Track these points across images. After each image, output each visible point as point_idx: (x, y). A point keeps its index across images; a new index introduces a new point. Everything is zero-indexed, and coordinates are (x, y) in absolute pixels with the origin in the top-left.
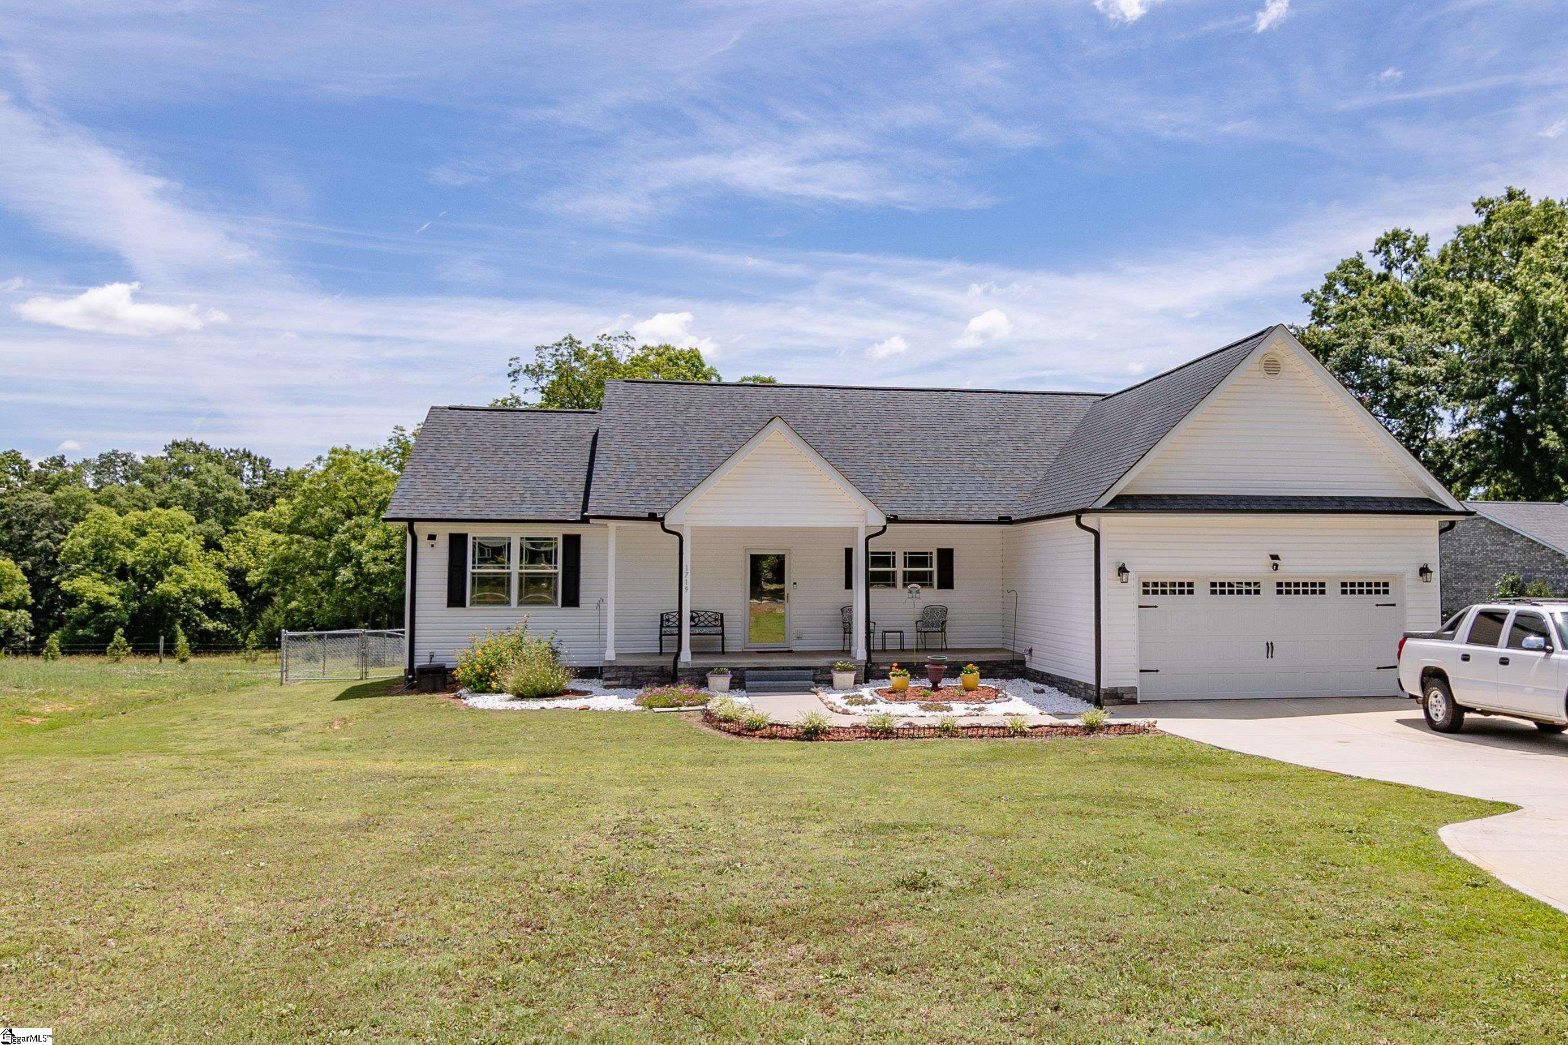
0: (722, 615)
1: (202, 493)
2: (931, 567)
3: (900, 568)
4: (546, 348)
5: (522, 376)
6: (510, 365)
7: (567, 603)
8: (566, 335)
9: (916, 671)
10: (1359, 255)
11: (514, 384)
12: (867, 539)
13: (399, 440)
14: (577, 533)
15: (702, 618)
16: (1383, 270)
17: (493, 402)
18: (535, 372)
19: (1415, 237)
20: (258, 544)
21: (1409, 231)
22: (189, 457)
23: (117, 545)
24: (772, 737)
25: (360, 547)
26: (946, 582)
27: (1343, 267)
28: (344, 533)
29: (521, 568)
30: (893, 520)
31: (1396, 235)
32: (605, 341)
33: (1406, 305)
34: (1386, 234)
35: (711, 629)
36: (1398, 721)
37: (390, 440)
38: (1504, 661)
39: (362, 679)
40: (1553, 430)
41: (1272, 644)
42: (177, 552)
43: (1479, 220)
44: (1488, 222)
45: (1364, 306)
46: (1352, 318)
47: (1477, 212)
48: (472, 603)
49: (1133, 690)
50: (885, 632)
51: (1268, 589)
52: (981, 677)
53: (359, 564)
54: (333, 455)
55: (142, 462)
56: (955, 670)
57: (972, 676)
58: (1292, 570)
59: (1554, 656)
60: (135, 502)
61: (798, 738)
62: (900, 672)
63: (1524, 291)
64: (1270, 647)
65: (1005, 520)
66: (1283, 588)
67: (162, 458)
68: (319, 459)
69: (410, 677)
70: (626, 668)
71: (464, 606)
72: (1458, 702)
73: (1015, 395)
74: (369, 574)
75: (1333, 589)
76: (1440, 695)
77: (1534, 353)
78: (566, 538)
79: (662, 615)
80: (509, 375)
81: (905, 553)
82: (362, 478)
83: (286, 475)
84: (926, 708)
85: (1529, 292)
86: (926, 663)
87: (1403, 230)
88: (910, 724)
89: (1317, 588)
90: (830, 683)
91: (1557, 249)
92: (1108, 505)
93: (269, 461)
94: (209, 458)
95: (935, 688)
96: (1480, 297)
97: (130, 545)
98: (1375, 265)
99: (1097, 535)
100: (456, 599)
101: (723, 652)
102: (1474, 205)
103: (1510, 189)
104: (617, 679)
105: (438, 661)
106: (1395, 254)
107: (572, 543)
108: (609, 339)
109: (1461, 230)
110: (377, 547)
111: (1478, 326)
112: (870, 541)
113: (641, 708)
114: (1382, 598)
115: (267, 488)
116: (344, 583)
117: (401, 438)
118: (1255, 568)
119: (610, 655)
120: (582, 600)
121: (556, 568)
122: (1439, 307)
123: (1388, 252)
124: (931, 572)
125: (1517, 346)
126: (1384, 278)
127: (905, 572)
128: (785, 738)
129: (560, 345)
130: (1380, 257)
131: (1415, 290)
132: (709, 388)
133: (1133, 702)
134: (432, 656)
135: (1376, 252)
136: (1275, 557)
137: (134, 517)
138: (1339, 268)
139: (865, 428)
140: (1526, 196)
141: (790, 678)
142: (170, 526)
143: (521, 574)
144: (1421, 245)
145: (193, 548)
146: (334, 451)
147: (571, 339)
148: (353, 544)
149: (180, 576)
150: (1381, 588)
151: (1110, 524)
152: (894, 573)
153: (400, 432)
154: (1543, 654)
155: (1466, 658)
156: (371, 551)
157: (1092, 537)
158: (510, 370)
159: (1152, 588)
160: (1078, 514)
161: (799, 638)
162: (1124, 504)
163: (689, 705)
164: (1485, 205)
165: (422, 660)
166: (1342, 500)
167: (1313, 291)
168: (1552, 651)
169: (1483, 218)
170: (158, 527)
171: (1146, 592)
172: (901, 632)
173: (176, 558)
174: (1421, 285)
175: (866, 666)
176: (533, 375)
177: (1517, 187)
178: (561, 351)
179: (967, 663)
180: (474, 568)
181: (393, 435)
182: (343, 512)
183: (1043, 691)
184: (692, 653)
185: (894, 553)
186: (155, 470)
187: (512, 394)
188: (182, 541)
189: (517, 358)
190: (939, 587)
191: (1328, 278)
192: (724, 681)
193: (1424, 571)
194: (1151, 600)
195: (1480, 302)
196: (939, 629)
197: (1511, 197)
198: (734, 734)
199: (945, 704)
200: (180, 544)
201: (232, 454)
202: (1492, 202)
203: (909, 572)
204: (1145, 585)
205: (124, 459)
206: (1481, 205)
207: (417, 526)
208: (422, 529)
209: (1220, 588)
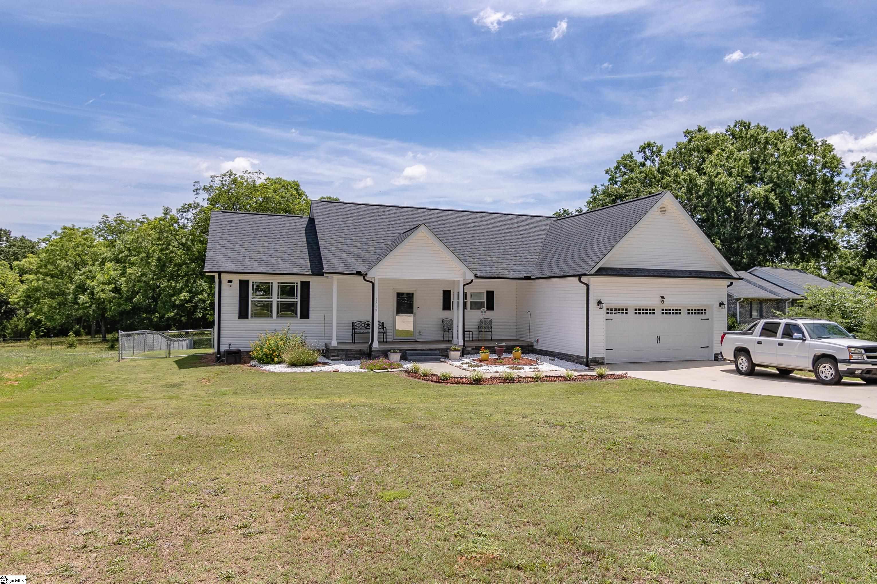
0: (383, 323)
2: (484, 299)
3: (469, 300)
4: (217, 177)
5: (201, 192)
6: (194, 185)
7: (302, 317)
8: (229, 170)
9: (492, 350)
10: (631, 152)
11: (196, 196)
12: (464, 285)
13: (105, 223)
14: (307, 280)
16: (642, 160)
17: (183, 205)
18: (208, 189)
19: (657, 146)
20: (6, 280)
21: (654, 143)
24: (457, 383)
25: (93, 283)
26: (490, 307)
27: (623, 158)
28: (81, 275)
29: (278, 298)
30: (476, 277)
31: (649, 145)
32: (247, 174)
33: (655, 178)
34: (645, 144)
36: (721, 371)
37: (100, 223)
38: (781, 344)
39: (167, 357)
40: (718, 239)
43: (685, 140)
44: (690, 141)
45: (637, 177)
46: (631, 183)
47: (685, 136)
48: (252, 317)
49: (603, 358)
51: (658, 312)
52: (523, 353)
53: (92, 293)
54: (64, 230)
56: (509, 350)
57: (518, 352)
58: (669, 303)
59: (806, 342)
61: (471, 384)
62: (485, 351)
63: (709, 175)
64: (659, 338)
65: (528, 278)
66: (665, 312)
68: (55, 232)
69: (218, 356)
70: (343, 350)
71: (247, 318)
72: (754, 362)
73: (514, 216)
74: (100, 299)
75: (684, 312)
76: (744, 359)
78: (302, 283)
79: (353, 323)
80: (194, 191)
81: (472, 293)
82: (85, 244)
83: (21, 240)
85: (712, 176)
87: (652, 142)
88: (518, 376)
89: (677, 311)
90: (447, 357)
91: (723, 156)
92: (596, 272)
93: (10, 232)
95: (500, 359)
96: (690, 176)
98: (639, 158)
99: (588, 286)
100: (243, 314)
101: (386, 342)
102: (684, 133)
103: (699, 126)
104: (338, 356)
105: (234, 347)
106: (648, 153)
107: (306, 286)
108: (250, 173)
109: (678, 144)
110: (104, 283)
111: (689, 191)
112: (465, 287)
113: (366, 370)
114: (703, 316)
115: (10, 248)
116: (83, 304)
117: (107, 221)
118: (653, 302)
119: (335, 344)
120: (310, 315)
121: (297, 298)
122: (670, 180)
123: (645, 152)
124: (484, 302)
125: (705, 200)
126: (643, 165)
127: (471, 302)
128: (465, 384)
129: (226, 175)
131: (658, 171)
133: (603, 364)
134: (230, 345)
135: (639, 152)
136: (663, 297)
139: (449, 230)
140: (706, 130)
141: (428, 355)
143: (278, 301)
144: (660, 150)
146: (65, 228)
147: (231, 172)
148: (88, 282)
150: (702, 311)
151: (595, 282)
152: (466, 302)
153: (106, 218)
154: (801, 341)
155: (760, 343)
156: (101, 286)
157: (585, 287)
158: (195, 188)
159: (610, 311)
160: (580, 276)
161: (420, 335)
162: (603, 272)
163: (392, 369)
164: (689, 133)
165: (225, 347)
166: (691, 272)
167: (609, 168)
168: (805, 340)
169: (687, 139)
171: (608, 313)
172: (471, 332)
174: (661, 169)
175: (464, 348)
176: (207, 191)
177: (702, 126)
178: (225, 178)
179: (516, 346)
180: (253, 298)
181: (102, 220)
182: (73, 263)
183: (554, 360)
184: (379, 342)
185: (466, 293)
187: (194, 201)
189: (198, 182)
190: (488, 310)
192: (397, 356)
193: (721, 304)
194: (610, 316)
195: (690, 179)
196: (489, 330)
197: (699, 130)
198: (436, 382)
199: (520, 366)
202: (692, 132)
203: (474, 302)
204: (608, 309)
206: (687, 133)
207: (223, 275)
208: (225, 278)
209: (639, 311)
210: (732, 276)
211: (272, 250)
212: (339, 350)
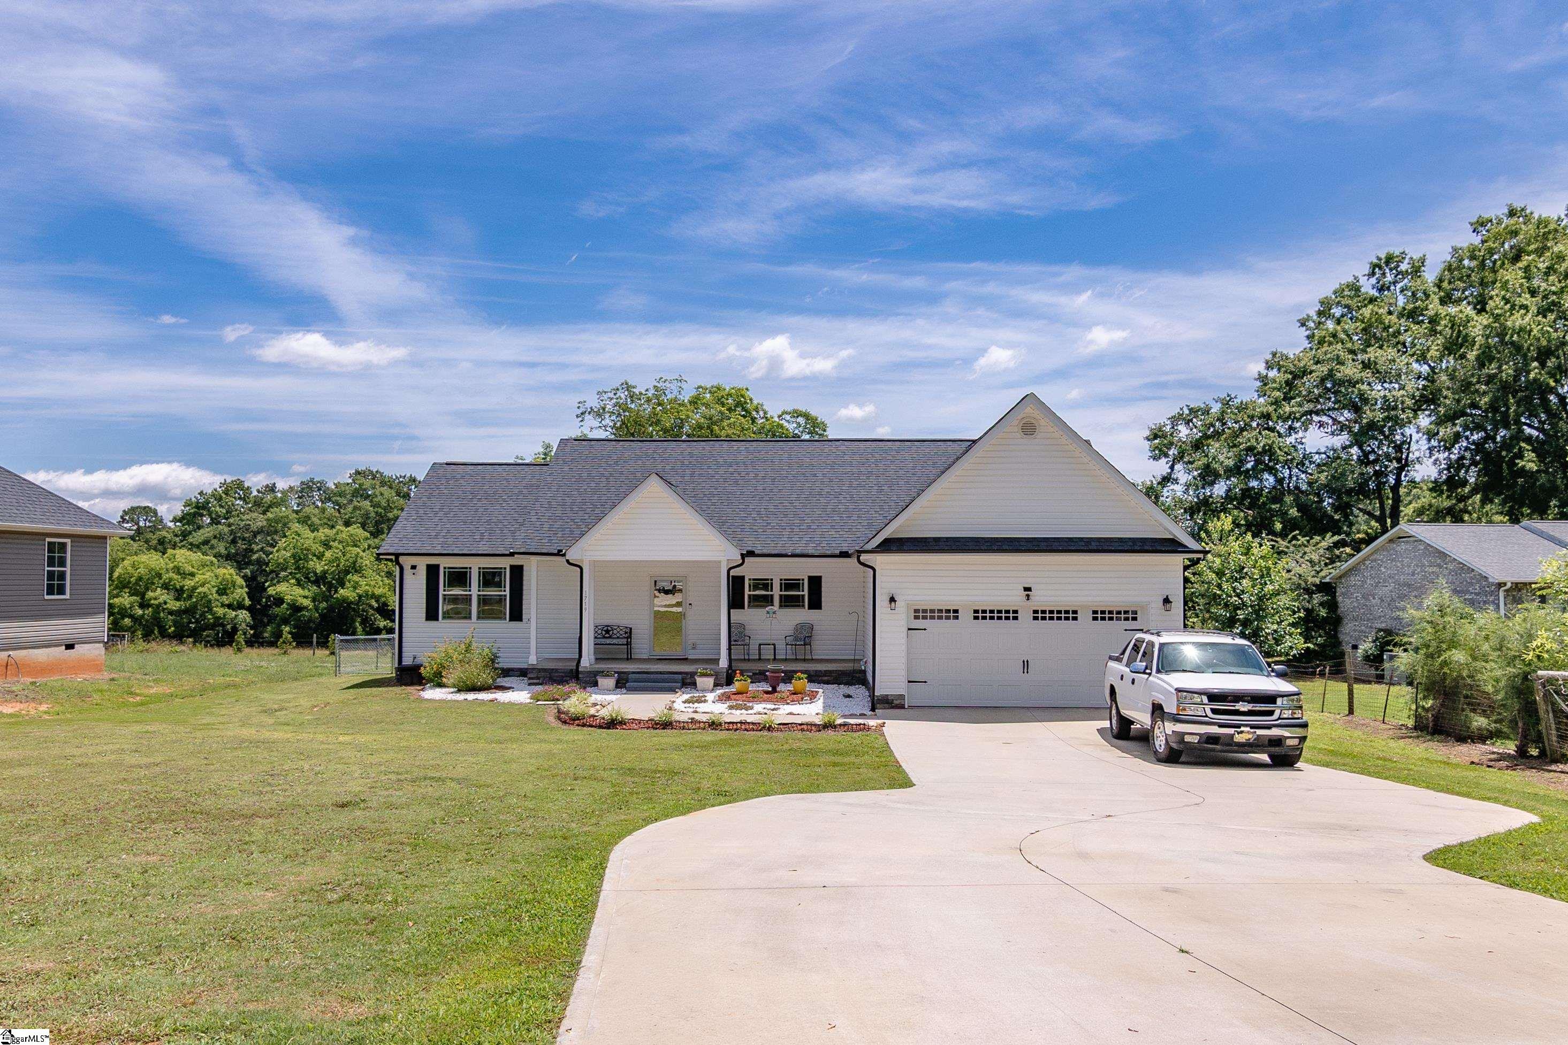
0: (631, 629)
1: (376, 513)
2: (803, 591)
3: (776, 592)
4: (605, 392)
5: (587, 417)
7: (512, 619)
8: (623, 381)
9: (759, 676)
10: (1356, 279)
11: (582, 424)
12: (729, 570)
14: (520, 564)
15: (615, 632)
16: (1375, 292)
18: (600, 413)
19: (1411, 258)
21: (1404, 253)
22: (367, 483)
23: (310, 557)
26: (816, 603)
27: (1339, 292)
29: (479, 591)
30: (751, 554)
31: (1390, 258)
34: (1380, 258)
35: (618, 640)
38: (1135, 682)
41: (1027, 661)
42: (354, 563)
43: (1475, 240)
44: (1482, 241)
47: (1474, 231)
48: (444, 618)
49: (902, 697)
50: (760, 645)
51: (1025, 616)
55: (333, 487)
56: (789, 677)
57: (801, 683)
58: (1044, 598)
59: (1151, 678)
60: (325, 521)
61: (600, 727)
62: (746, 678)
64: (1026, 665)
65: (845, 554)
66: (1039, 615)
67: (348, 484)
69: (397, 673)
70: (545, 670)
71: (437, 619)
72: (1123, 715)
75: (1085, 616)
76: (1115, 708)
77: (1502, 377)
78: (513, 568)
80: (577, 416)
81: (781, 580)
84: (731, 707)
86: (768, 671)
87: (1398, 252)
89: (1071, 615)
90: (695, 685)
92: (878, 546)
94: (383, 483)
95: (774, 690)
97: (320, 557)
98: (1368, 287)
99: (873, 571)
100: (432, 614)
101: (628, 659)
102: (1471, 225)
103: (1510, 205)
104: (538, 678)
105: (414, 661)
106: (1390, 275)
107: (517, 572)
108: (666, 381)
109: (1455, 250)
112: (733, 571)
113: (531, 701)
114: (1131, 624)
118: (1011, 598)
119: (533, 660)
120: (524, 616)
121: (505, 591)
123: (1381, 275)
124: (803, 596)
127: (781, 596)
129: (618, 389)
130: (1373, 280)
132: (640, 444)
133: (902, 707)
134: (415, 658)
135: (1370, 276)
136: (1027, 589)
137: (324, 533)
138: (1335, 292)
139: (757, 475)
140: (1528, 212)
141: (664, 681)
142: (349, 541)
143: (479, 595)
144: (1418, 267)
145: (367, 559)
147: (627, 384)
149: (357, 583)
150: (1130, 616)
151: (880, 561)
152: (772, 596)
154: (1146, 677)
155: (1124, 678)
157: (870, 572)
158: (579, 412)
159: (919, 614)
161: (694, 648)
162: (891, 545)
164: (1482, 224)
165: (407, 661)
167: (1308, 316)
168: (1150, 674)
169: (1479, 238)
170: (340, 542)
171: (916, 618)
172: (774, 645)
173: (355, 568)
175: (727, 672)
176: (597, 415)
177: (1518, 205)
178: (618, 395)
179: (796, 672)
180: (444, 591)
185: (772, 580)
186: (341, 494)
187: (581, 433)
188: (358, 553)
189: (585, 402)
190: (810, 608)
191: (1322, 303)
192: (610, 682)
193: (1167, 601)
194: (920, 623)
196: (802, 643)
197: (1512, 213)
200: (357, 556)
201: (401, 480)
202: (1491, 221)
203: (785, 595)
204: (916, 611)
205: (319, 485)
206: (1478, 224)
207: (401, 559)
208: (406, 562)
209: (979, 615)
210: (1186, 547)
211: (484, 519)
212: (540, 670)
